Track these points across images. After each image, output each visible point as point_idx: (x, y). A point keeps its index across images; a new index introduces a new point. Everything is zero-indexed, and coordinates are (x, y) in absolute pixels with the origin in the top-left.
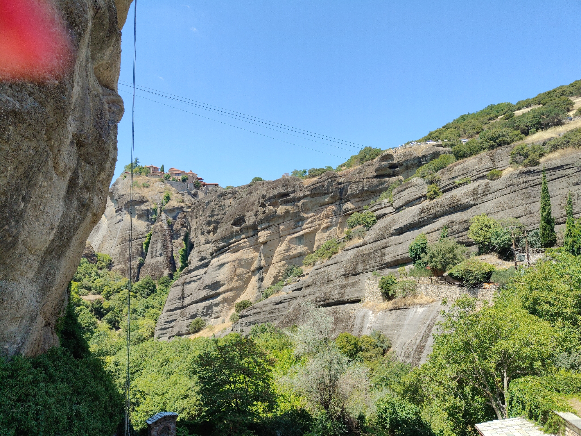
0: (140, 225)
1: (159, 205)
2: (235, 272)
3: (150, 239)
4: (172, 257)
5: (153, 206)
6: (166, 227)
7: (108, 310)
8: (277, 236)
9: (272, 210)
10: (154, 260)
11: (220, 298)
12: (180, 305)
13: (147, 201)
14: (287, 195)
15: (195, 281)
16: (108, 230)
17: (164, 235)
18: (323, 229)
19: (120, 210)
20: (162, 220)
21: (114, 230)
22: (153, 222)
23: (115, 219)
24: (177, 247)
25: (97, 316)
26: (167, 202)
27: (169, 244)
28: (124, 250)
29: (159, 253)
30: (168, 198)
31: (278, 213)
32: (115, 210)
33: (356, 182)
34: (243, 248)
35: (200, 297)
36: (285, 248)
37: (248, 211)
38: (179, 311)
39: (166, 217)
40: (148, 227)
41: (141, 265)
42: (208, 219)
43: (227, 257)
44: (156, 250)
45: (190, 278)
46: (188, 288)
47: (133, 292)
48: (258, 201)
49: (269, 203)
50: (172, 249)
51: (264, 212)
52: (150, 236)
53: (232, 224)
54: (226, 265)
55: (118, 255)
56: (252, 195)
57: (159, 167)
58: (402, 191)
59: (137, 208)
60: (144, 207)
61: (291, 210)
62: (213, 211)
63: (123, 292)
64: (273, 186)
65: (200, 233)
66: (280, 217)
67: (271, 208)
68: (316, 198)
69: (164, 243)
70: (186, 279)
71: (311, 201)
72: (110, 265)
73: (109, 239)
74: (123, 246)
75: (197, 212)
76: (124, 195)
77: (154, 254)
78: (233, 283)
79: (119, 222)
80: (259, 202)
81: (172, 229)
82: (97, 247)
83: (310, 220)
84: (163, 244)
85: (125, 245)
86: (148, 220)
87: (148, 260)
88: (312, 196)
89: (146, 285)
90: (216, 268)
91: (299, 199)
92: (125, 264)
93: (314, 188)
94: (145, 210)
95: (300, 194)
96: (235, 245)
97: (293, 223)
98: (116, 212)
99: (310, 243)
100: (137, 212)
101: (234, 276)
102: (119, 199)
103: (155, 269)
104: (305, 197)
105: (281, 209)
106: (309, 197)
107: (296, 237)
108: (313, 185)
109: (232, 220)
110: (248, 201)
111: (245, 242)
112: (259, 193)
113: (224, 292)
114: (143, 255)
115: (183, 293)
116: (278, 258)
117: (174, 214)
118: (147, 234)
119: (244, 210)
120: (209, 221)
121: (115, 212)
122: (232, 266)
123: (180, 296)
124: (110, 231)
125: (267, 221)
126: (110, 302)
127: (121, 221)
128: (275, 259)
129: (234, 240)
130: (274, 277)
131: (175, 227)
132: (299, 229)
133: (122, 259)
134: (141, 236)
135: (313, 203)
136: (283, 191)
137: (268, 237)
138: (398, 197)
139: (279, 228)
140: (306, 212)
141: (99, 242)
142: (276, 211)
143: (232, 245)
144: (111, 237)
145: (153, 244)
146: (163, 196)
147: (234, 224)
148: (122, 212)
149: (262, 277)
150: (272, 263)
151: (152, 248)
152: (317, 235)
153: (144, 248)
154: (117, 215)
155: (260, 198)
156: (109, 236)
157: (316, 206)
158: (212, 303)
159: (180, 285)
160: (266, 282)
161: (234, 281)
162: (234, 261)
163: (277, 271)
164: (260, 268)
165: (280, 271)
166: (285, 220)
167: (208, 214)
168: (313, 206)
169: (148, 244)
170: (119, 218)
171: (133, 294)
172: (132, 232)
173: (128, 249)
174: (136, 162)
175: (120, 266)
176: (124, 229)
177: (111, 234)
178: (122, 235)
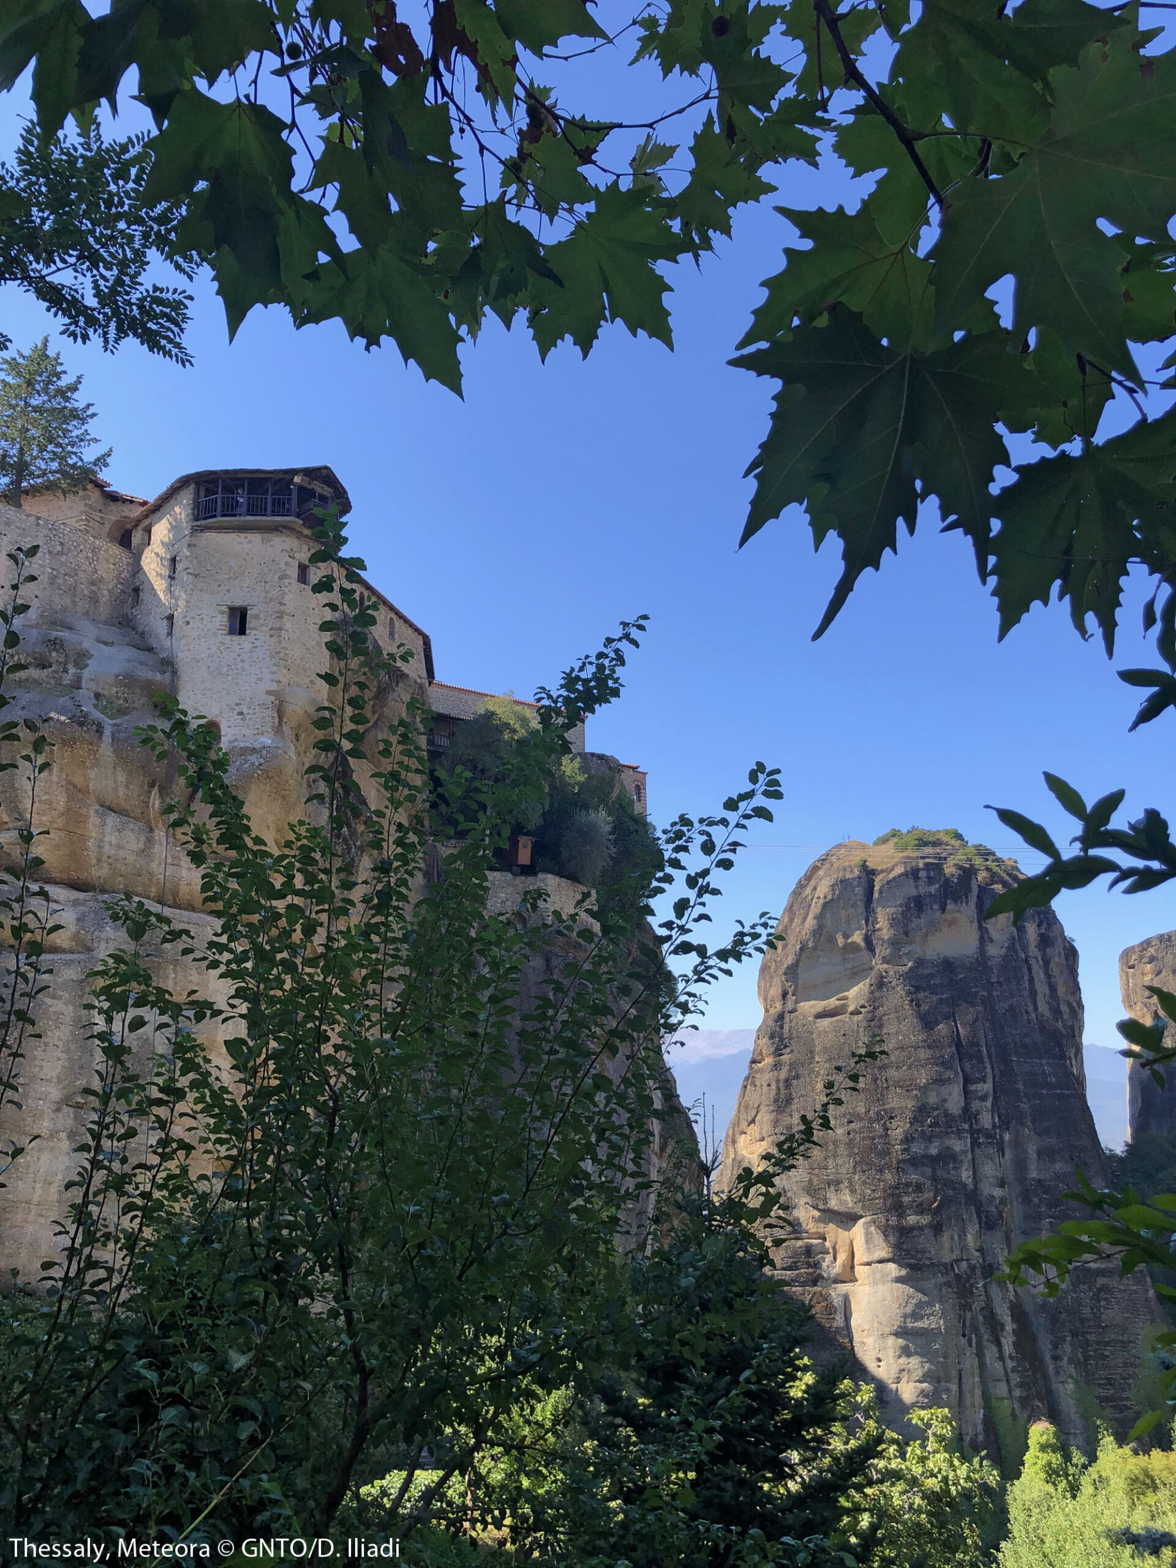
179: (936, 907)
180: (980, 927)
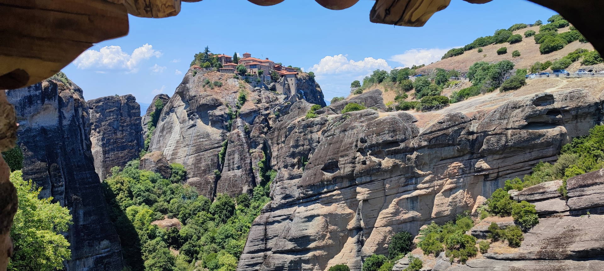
0: (215, 133)
1: (234, 109)
2: (327, 228)
3: (225, 149)
4: (251, 169)
5: (227, 111)
6: (242, 135)
7: (186, 239)
8: (381, 194)
9: (375, 162)
10: (231, 174)
11: (310, 254)
12: (262, 246)
13: (221, 104)
14: (396, 143)
15: (279, 222)
16: (180, 134)
17: (241, 145)
18: (445, 191)
19: (191, 113)
20: (238, 127)
21: (187, 136)
22: (228, 129)
23: (187, 123)
24: (256, 158)
25: (175, 246)
26: (242, 104)
27: (248, 155)
28: (198, 161)
29: (236, 166)
30: (243, 99)
31: (383, 166)
32: (186, 113)
33: (496, 134)
34: (336, 201)
35: (286, 248)
36: (392, 211)
37: (342, 156)
38: (262, 254)
39: (243, 123)
40: (223, 135)
41: (218, 178)
42: (292, 149)
43: (317, 208)
44: (233, 162)
45: (274, 217)
46: (271, 228)
47: (211, 213)
48: (355, 143)
49: (370, 151)
50: (251, 160)
51: (364, 163)
52: (226, 145)
53: (323, 169)
54: (316, 218)
55: (193, 167)
56: (346, 133)
57: (231, 56)
58: (585, 186)
59: (211, 114)
60: (218, 112)
61: (401, 164)
62: (297, 140)
63: (201, 213)
64: (377, 129)
65: (282, 165)
66: (386, 171)
67: (374, 158)
68: (437, 149)
69: (241, 153)
70: (268, 218)
71: (429, 155)
72: (184, 177)
73: (182, 145)
74: (197, 156)
75: (278, 136)
76: (195, 96)
77: (231, 167)
78: (325, 240)
79: (192, 127)
80: (356, 146)
81: (249, 136)
82: (171, 153)
83: (427, 178)
84: (241, 156)
85: (199, 155)
86: (222, 128)
87: (226, 174)
88: (429, 147)
89: (225, 206)
90: (304, 220)
91: (412, 150)
92: (201, 177)
93: (434, 138)
94: (220, 116)
95: (413, 143)
96: (327, 197)
97: (403, 180)
98: (189, 115)
99: (426, 206)
100: (210, 118)
101: (327, 232)
102: (189, 101)
103: (233, 184)
104: (420, 148)
105: (387, 162)
106: (426, 149)
107: (407, 198)
108: (431, 132)
109: (322, 164)
110: (342, 141)
111: (338, 195)
112: (356, 132)
113: (316, 249)
114: (219, 167)
115: (266, 234)
116: (383, 222)
117: (250, 119)
118: (223, 143)
119: (338, 153)
120: (293, 152)
121: (187, 115)
122: (324, 220)
123: (262, 237)
124: (183, 137)
125: (368, 174)
126: (186, 227)
127: (194, 126)
128: (379, 222)
129: (325, 190)
130: (378, 244)
131: (251, 134)
132: (411, 187)
133: (198, 171)
134: (216, 145)
135: (432, 157)
136: (390, 139)
137: (369, 195)
138: (578, 193)
139: (384, 185)
140: (422, 167)
141: (173, 148)
142: (380, 164)
143: (323, 196)
144: (185, 144)
145: (229, 155)
146: (238, 97)
147: (326, 169)
148: (194, 115)
149: (362, 240)
150: (375, 226)
151: (229, 160)
152: (436, 198)
153: (220, 159)
154: (189, 119)
155: (357, 141)
156: (182, 142)
157: (435, 160)
158: (300, 258)
159: (262, 225)
160: (367, 248)
161: (326, 238)
162: (325, 216)
163: (382, 238)
164: (358, 229)
165: (385, 237)
166: (393, 176)
167: (291, 144)
168: (431, 160)
169: (224, 154)
170: (192, 122)
171: (211, 216)
172: (206, 141)
173: (203, 160)
174: (207, 50)
175: (195, 179)
176: (198, 136)
177: (185, 141)
178: (196, 143)
179: (39, 102)
180: (60, 112)
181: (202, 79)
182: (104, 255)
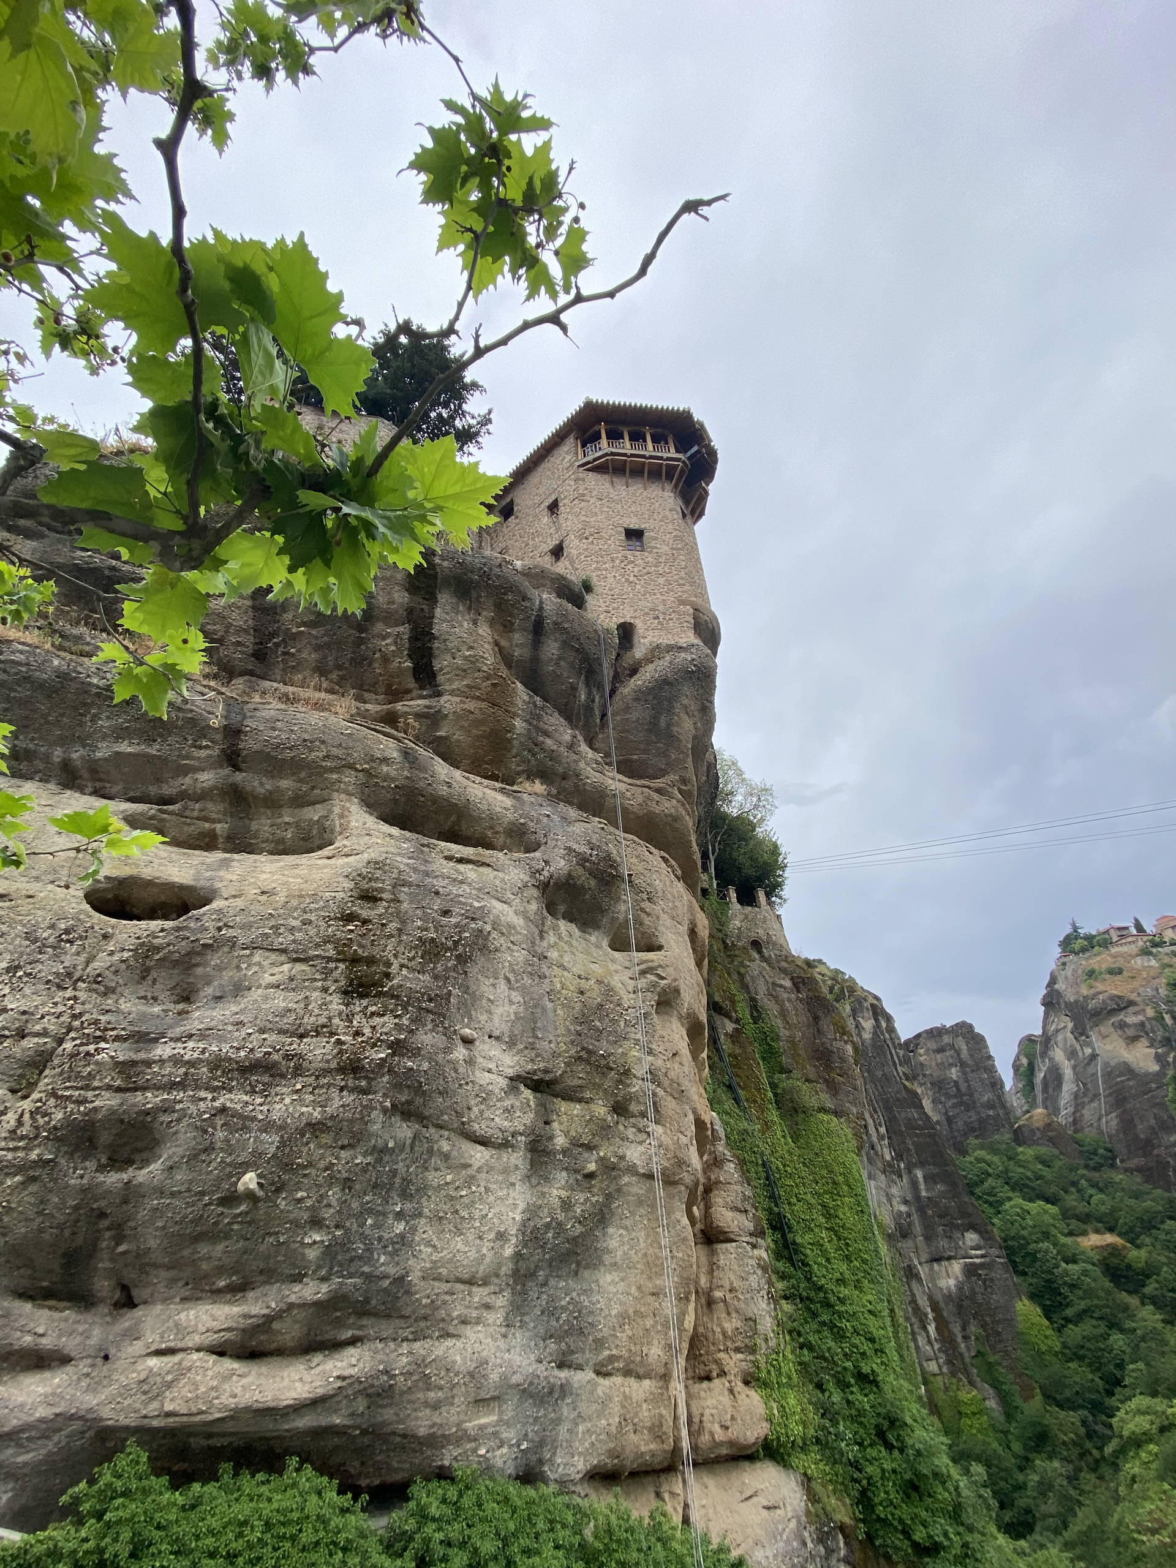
0: (1140, 1060)
1: (1164, 1007)
5: (1151, 1013)
7: (1146, 1274)
13: (1131, 1004)
16: (1076, 1081)
19: (1082, 1034)
21: (1089, 1080)
23: (1081, 1056)
25: (1126, 1287)
28: (1127, 1124)
32: (1072, 1037)
40: (1160, 1060)
55: (1121, 1136)
57: (1130, 924)
59: (1116, 1024)
60: (1131, 1018)
73: (1086, 1100)
74: (1122, 1113)
76: (1077, 1001)
79: (1091, 1060)
82: (1071, 1120)
85: (1126, 1111)
92: (1145, 1155)
94: (1137, 1024)
98: (1077, 1039)
118: (1167, 1079)
121: (1073, 1040)
126: (1144, 1251)
127: (1094, 1056)
133: (1134, 1144)
134: (1153, 1086)
141: (1071, 1110)
144: (1090, 1095)
146: (1163, 985)
148: (1088, 1037)
154: (1081, 1046)
156: (1085, 1094)
170: (1088, 1051)
172: (1128, 1080)
173: (1137, 1121)
174: (1075, 929)
175: (1134, 1163)
176: (1110, 1074)
177: (1088, 1090)
178: (1110, 1087)
181: (1080, 971)
182: (977, 1261)
